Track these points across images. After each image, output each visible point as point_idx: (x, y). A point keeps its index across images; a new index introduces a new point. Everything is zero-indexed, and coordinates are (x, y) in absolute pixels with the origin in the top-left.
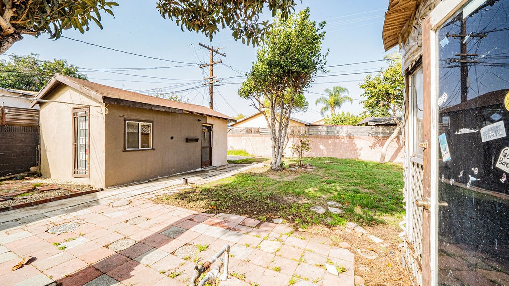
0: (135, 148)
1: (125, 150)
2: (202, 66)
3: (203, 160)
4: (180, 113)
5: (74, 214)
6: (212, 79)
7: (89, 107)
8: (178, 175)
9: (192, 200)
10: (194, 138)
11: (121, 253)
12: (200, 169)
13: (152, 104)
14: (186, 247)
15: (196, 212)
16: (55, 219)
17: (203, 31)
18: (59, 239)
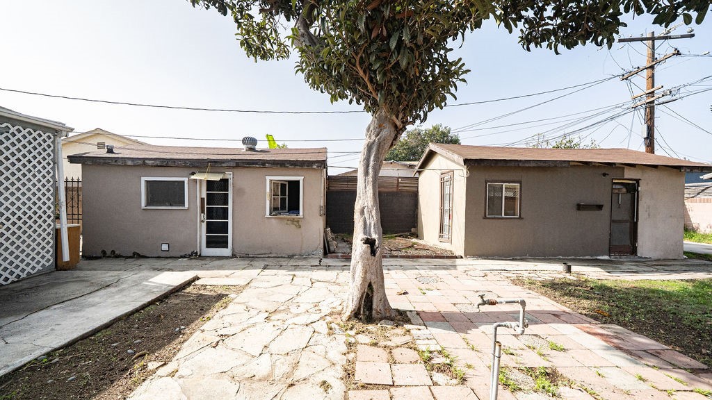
0: (497, 215)
1: (485, 216)
2: (626, 76)
3: (615, 243)
4: (565, 167)
5: (435, 272)
6: (653, 92)
7: (453, 171)
8: (560, 259)
9: (570, 294)
10: (596, 204)
11: (465, 314)
12: (606, 257)
13: (519, 159)
14: (535, 337)
15: (567, 310)
16: (422, 272)
17: (592, 42)
18: (423, 287)
